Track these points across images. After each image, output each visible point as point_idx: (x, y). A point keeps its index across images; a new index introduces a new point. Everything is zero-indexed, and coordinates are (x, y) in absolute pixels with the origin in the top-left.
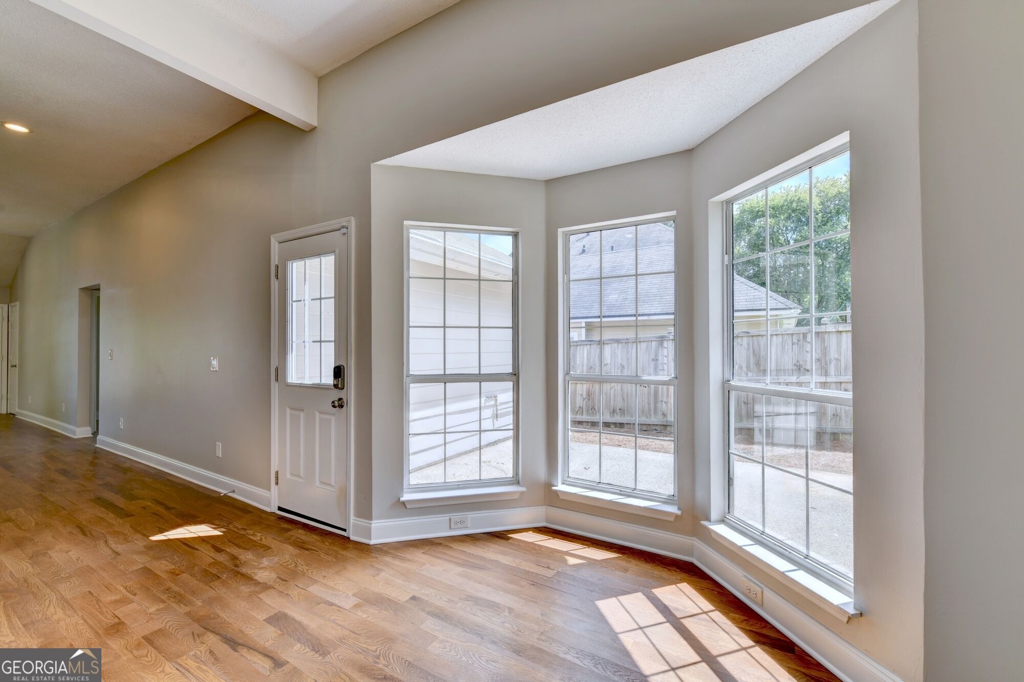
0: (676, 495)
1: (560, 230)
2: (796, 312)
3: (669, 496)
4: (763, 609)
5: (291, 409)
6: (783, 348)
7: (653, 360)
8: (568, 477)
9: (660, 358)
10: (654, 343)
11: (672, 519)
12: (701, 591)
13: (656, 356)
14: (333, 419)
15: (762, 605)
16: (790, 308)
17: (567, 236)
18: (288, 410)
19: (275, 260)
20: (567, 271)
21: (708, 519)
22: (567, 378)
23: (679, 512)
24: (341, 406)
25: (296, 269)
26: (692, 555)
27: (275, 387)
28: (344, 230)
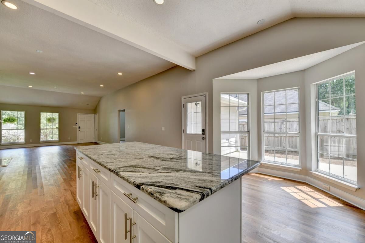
0: (300, 164)
1: (262, 92)
2: (338, 111)
3: (298, 165)
4: (330, 192)
5: (188, 140)
6: (332, 124)
7: (279, 129)
8: (264, 160)
9: (282, 128)
10: (280, 123)
11: (299, 171)
12: (310, 188)
13: (281, 127)
14: (201, 142)
15: (329, 191)
16: (335, 110)
17: (263, 94)
18: (187, 140)
19: (183, 103)
20: (263, 103)
21: (311, 171)
22: (264, 132)
23: (301, 169)
24: (204, 139)
25: (189, 105)
26: (305, 181)
27: (183, 134)
28: (205, 96)
